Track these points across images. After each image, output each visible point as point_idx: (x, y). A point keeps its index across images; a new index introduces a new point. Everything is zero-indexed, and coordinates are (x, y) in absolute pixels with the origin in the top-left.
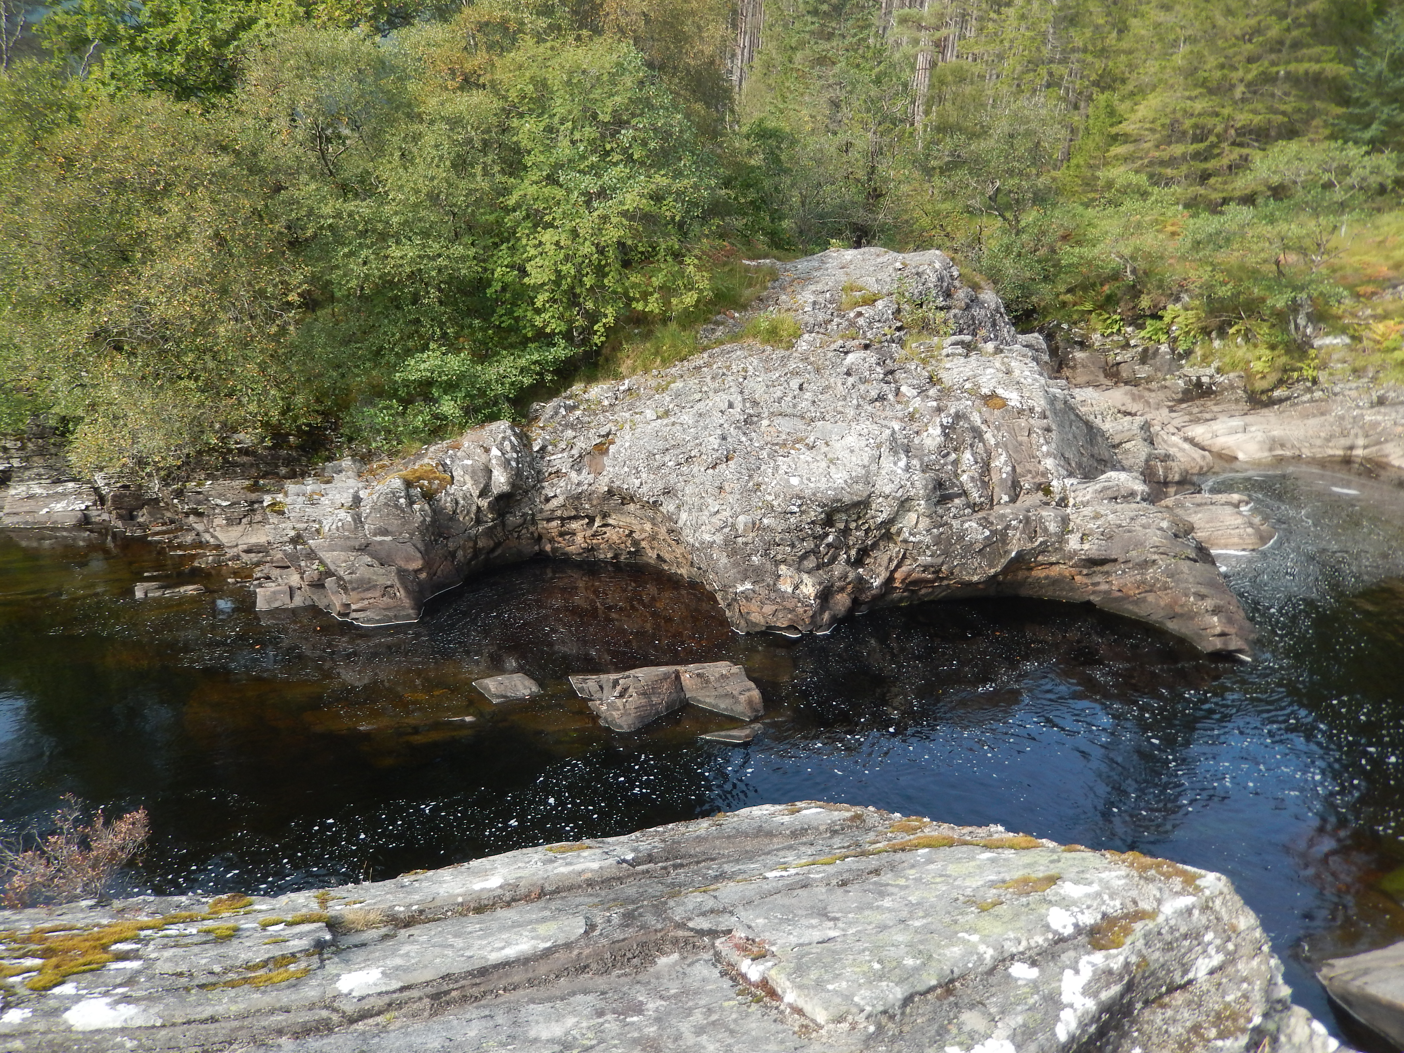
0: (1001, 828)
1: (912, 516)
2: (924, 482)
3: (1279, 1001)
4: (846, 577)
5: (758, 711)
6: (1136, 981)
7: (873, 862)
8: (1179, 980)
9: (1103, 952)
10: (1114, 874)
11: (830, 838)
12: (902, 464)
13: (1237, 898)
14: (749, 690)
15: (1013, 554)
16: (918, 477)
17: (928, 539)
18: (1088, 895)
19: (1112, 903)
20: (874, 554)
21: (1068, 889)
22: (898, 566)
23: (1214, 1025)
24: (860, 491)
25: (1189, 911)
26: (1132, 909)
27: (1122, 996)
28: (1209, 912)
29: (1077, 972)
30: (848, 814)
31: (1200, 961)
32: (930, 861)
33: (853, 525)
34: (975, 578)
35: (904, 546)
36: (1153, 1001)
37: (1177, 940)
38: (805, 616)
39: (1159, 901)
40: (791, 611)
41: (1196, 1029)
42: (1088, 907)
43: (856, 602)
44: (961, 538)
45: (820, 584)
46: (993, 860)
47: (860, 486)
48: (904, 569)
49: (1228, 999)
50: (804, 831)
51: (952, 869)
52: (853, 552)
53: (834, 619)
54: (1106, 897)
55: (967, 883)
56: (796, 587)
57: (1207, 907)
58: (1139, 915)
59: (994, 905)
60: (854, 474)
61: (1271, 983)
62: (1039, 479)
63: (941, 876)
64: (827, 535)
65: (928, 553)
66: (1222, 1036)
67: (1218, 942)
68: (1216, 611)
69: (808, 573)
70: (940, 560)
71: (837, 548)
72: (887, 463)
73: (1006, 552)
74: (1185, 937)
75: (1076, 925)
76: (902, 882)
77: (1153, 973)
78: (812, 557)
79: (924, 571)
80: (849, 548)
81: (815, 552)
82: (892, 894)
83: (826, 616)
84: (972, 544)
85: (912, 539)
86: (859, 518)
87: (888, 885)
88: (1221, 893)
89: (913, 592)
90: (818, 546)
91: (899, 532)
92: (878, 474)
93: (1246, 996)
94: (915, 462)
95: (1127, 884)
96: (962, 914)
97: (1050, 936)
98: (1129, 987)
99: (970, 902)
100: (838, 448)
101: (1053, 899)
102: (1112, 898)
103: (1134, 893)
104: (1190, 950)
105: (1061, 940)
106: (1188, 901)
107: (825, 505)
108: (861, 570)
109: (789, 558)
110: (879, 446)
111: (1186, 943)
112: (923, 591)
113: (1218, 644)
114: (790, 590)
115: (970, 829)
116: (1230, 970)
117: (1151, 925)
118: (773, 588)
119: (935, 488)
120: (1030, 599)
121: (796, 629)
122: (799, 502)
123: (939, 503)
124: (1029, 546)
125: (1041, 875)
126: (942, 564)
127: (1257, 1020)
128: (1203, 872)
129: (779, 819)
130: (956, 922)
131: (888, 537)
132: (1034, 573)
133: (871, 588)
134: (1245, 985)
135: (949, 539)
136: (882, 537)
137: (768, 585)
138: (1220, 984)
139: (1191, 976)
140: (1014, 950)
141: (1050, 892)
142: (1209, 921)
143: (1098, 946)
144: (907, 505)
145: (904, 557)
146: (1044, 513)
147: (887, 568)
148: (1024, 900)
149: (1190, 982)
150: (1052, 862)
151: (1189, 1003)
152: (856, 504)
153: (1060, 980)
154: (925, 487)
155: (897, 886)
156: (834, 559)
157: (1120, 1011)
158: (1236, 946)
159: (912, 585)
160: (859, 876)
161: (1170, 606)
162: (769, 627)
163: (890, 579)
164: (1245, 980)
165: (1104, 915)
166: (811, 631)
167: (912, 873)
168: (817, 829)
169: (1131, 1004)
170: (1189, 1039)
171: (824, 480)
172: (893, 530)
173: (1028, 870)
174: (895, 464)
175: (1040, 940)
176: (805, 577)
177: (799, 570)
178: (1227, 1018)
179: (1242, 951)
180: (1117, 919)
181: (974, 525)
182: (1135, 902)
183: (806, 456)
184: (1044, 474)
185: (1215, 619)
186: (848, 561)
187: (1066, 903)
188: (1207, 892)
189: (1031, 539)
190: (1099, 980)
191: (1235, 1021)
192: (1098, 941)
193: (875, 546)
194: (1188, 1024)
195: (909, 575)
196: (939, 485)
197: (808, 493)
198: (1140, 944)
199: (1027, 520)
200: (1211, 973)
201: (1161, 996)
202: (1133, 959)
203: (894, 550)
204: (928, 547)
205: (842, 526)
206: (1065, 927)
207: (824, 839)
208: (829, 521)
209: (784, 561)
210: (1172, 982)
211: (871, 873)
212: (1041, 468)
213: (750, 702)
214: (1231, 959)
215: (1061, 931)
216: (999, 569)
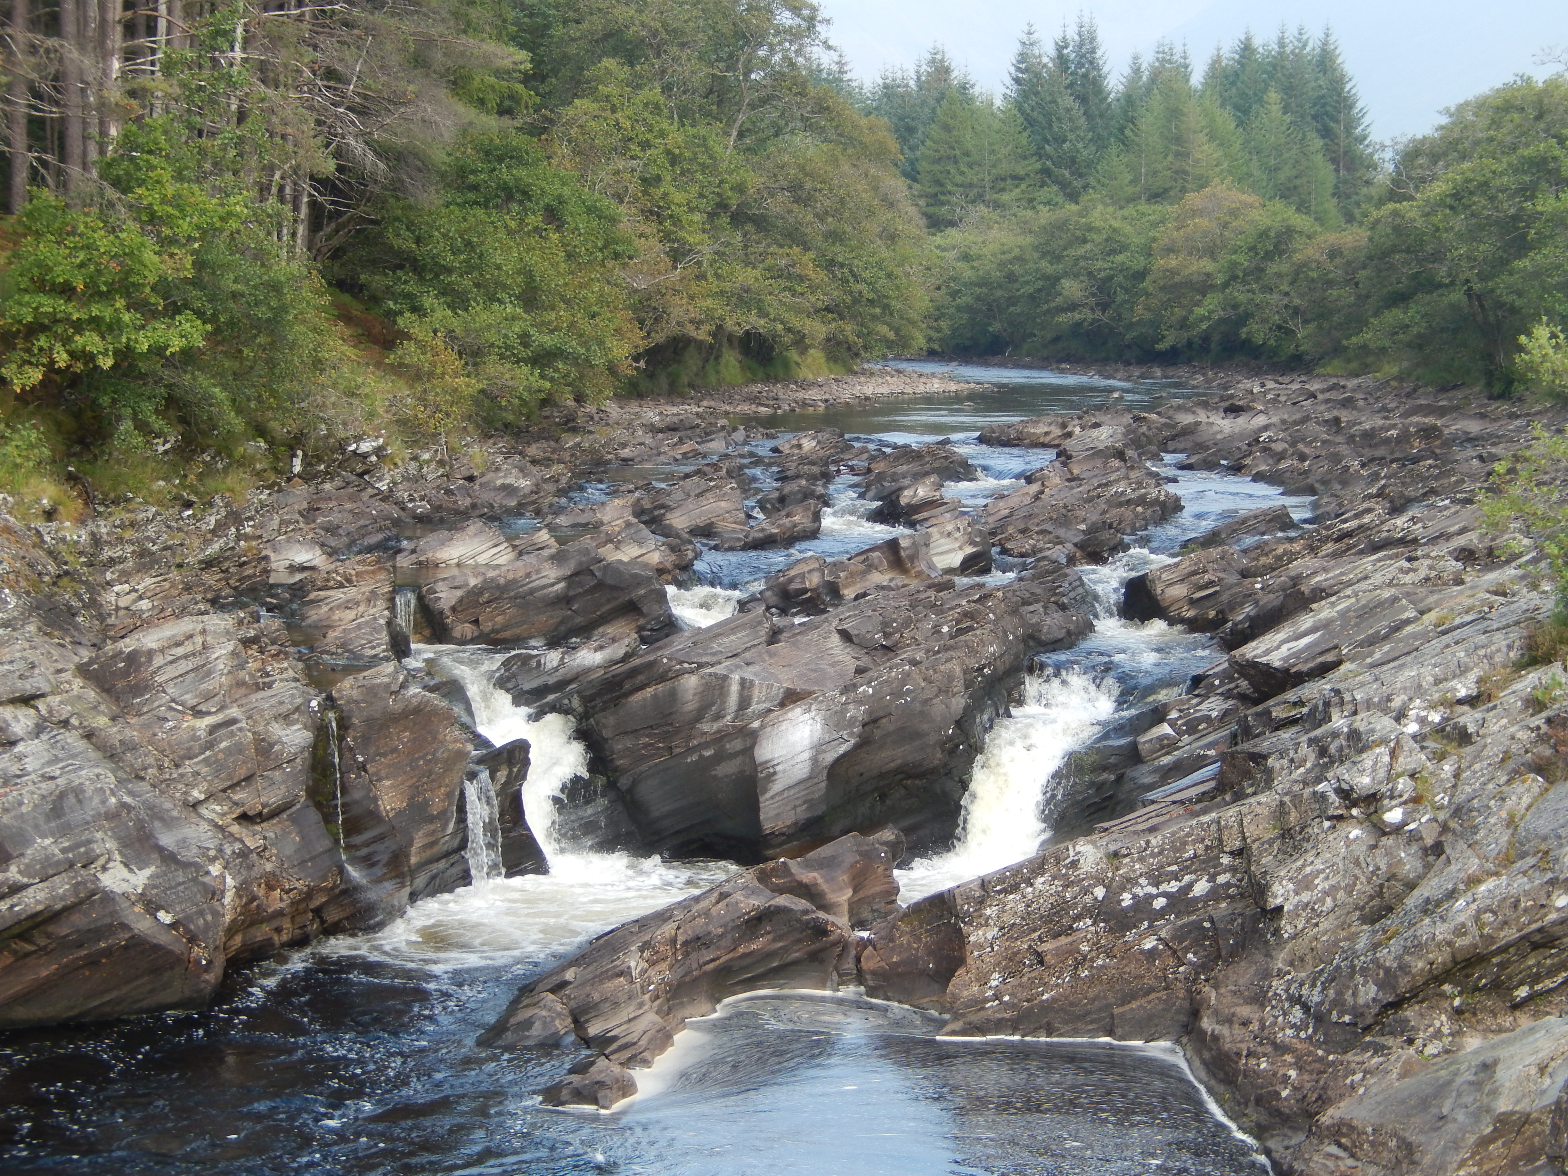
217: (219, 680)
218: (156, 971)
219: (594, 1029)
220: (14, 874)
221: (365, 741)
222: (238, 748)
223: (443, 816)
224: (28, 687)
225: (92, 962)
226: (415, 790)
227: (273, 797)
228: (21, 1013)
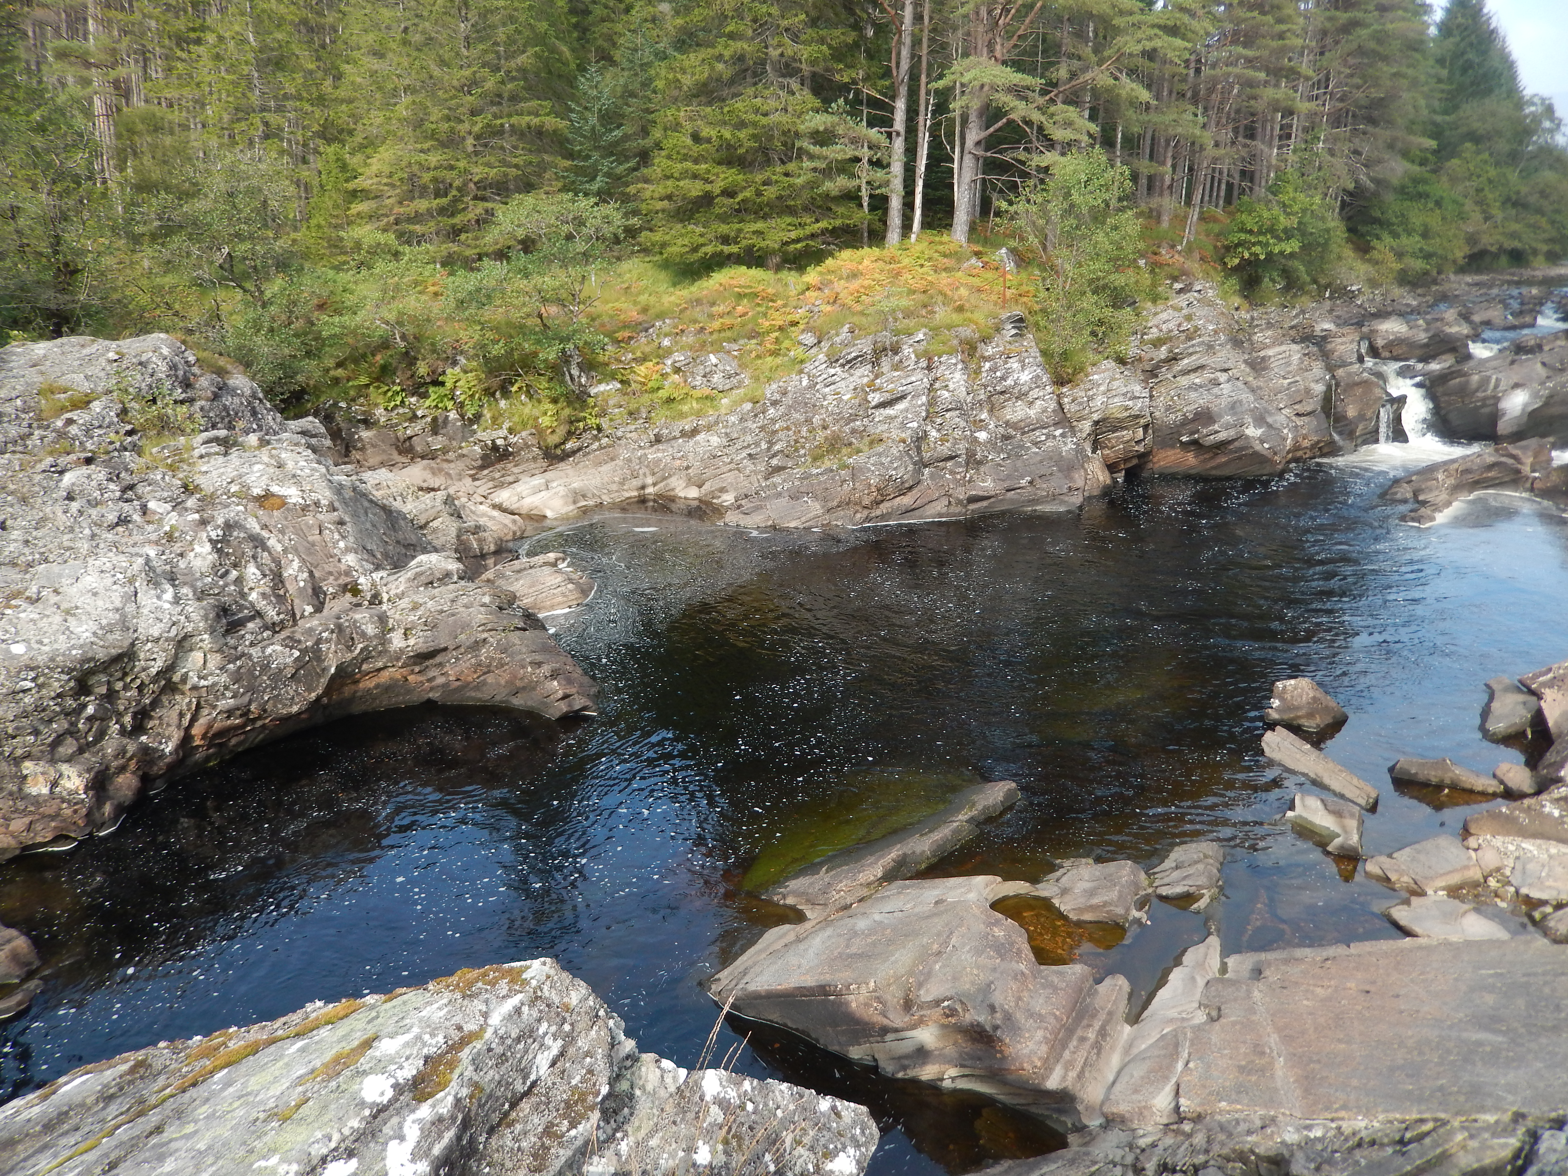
0: (319, 1004)
1: (197, 657)
2: (202, 612)
3: (628, 1057)
4: (124, 751)
5: (29, 964)
6: (473, 1114)
7: (153, 1118)
8: (520, 1088)
9: (430, 1102)
10: (436, 1006)
11: (104, 1109)
12: (169, 595)
13: (565, 975)
14: (9, 941)
15: (333, 670)
16: (193, 608)
17: (224, 679)
18: (407, 1045)
19: (434, 1042)
20: (158, 712)
21: (387, 1047)
22: (193, 720)
23: (565, 1116)
24: (118, 641)
25: (518, 1011)
26: (456, 1036)
27: (459, 1138)
28: (539, 1003)
29: (402, 1138)
30: (125, 1067)
31: (539, 1057)
32: (228, 1084)
33: (119, 685)
34: (295, 709)
35: (195, 694)
36: (499, 1124)
37: (510, 1047)
38: (76, 818)
39: (486, 1015)
40: (53, 818)
41: (549, 1131)
42: (407, 1059)
43: (146, 780)
44: (265, 668)
45: (89, 771)
46: (302, 1050)
47: (117, 635)
48: (202, 721)
49: (574, 1082)
50: (63, 1116)
51: (254, 1083)
52: (128, 719)
53: (120, 809)
54: (426, 1037)
55: (271, 1093)
56: (55, 784)
57: (537, 998)
58: (465, 1040)
59: (298, 1107)
60: (104, 622)
61: (613, 1044)
62: (343, 580)
63: (239, 1098)
64: (84, 706)
65: (229, 694)
66: (573, 1125)
67: (554, 1028)
68: (554, 675)
69: (69, 760)
70: (246, 699)
71: (102, 720)
72: (147, 599)
73: (324, 670)
74: (518, 1040)
75: (395, 1086)
76: (190, 1128)
77: (490, 1096)
78: (69, 740)
79: (228, 717)
80: (120, 715)
81: (72, 732)
82: (176, 1151)
83: (108, 808)
84: (280, 671)
85: (203, 683)
86: (125, 674)
87: (171, 1141)
88: (548, 977)
89: (220, 745)
90: (74, 724)
91: (184, 679)
92: (138, 615)
93: (590, 1072)
94: (185, 590)
95: (449, 1012)
96: (259, 1137)
97: (367, 1112)
98: (466, 1125)
99: (272, 1115)
100: (74, 593)
101: (366, 1067)
102: (433, 1035)
103: (457, 1019)
104: (526, 1051)
105: (380, 1111)
106: (516, 1000)
107: (72, 670)
108: (144, 738)
109: (35, 750)
110: (131, 581)
111: (521, 1046)
112: (234, 741)
113: (563, 707)
114: (45, 791)
115: (283, 1020)
116: (571, 1051)
117: (478, 1045)
118: (20, 795)
119: (218, 616)
120: (365, 714)
121: (67, 837)
122: (32, 674)
123: (227, 632)
124: (349, 656)
125: (356, 1043)
126: (250, 702)
127: (605, 1090)
128: (528, 962)
129: (25, 1115)
130: (251, 1151)
131: (171, 688)
132: (361, 685)
133: (163, 756)
134: (588, 1060)
135: (251, 671)
136: (163, 691)
137: (11, 794)
138: (563, 1072)
139: (533, 1077)
140: (325, 1151)
141: (364, 1062)
142: (540, 1011)
143: (421, 1098)
144: (186, 644)
145: (199, 706)
146: (358, 616)
147: (179, 726)
148: (333, 1084)
149: (534, 1084)
150: (369, 1022)
151: (536, 1108)
152: (117, 659)
153: (383, 1159)
154: (205, 618)
155: (182, 1137)
156: (101, 735)
157: (462, 1156)
158: (572, 1025)
159: (216, 738)
160: (133, 1146)
161: (510, 683)
162: (26, 848)
163: (187, 738)
164: (588, 1054)
165: (427, 1059)
166: (90, 834)
167: (203, 1111)
168: (82, 1105)
169: (472, 1141)
170: (543, 1144)
171: (62, 638)
172: (176, 678)
173: (343, 1044)
174: (159, 598)
175: (355, 1123)
176: (65, 768)
177: (53, 761)
178: (576, 1103)
179: (580, 1026)
180: (441, 1056)
181: (278, 648)
182: (459, 1028)
183: (29, 613)
184: (347, 573)
185: (555, 683)
186: (123, 732)
187: (382, 1065)
188: (534, 983)
189: (349, 648)
190: (428, 1135)
191: (584, 1101)
192: (423, 1093)
193: (155, 703)
194: (540, 1129)
195: (210, 726)
196: (223, 611)
197: (41, 660)
198: (469, 1072)
199: (340, 628)
200: (553, 1064)
201: (506, 1114)
202: (465, 1092)
203: (184, 701)
204: (226, 688)
205: (103, 690)
206: (382, 1094)
207: (93, 1115)
208: (83, 687)
209: (28, 756)
210: (514, 1093)
211: (151, 1133)
212: (343, 567)
213: (15, 957)
214: (570, 1039)
215: (379, 1100)
216: (320, 691)
217: (1293, 367)
218: (1261, 463)
219: (1421, 498)
220: (1216, 427)
221: (1345, 391)
222: (1298, 391)
223: (1371, 419)
224: (1226, 366)
225: (1240, 458)
226: (1361, 409)
227: (1309, 409)
228: (1214, 472)
